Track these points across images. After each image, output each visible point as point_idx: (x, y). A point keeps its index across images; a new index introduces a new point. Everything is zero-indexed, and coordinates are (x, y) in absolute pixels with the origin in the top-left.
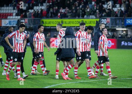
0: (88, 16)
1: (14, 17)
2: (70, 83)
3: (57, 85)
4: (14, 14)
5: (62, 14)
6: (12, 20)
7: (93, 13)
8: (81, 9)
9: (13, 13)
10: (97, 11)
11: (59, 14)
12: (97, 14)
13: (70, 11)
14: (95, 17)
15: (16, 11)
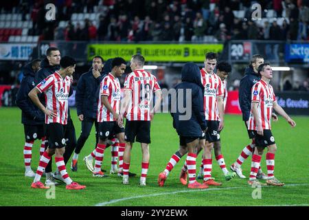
0: (200, 38)
1: (24, 39)
2: (155, 195)
3: (124, 199)
4: (25, 32)
5: (138, 31)
6: (20, 46)
7: (212, 31)
8: (184, 21)
9: (21, 30)
10: (222, 26)
11: (131, 33)
12: (222, 33)
13: (157, 25)
14: (216, 40)
15: (29, 24)
